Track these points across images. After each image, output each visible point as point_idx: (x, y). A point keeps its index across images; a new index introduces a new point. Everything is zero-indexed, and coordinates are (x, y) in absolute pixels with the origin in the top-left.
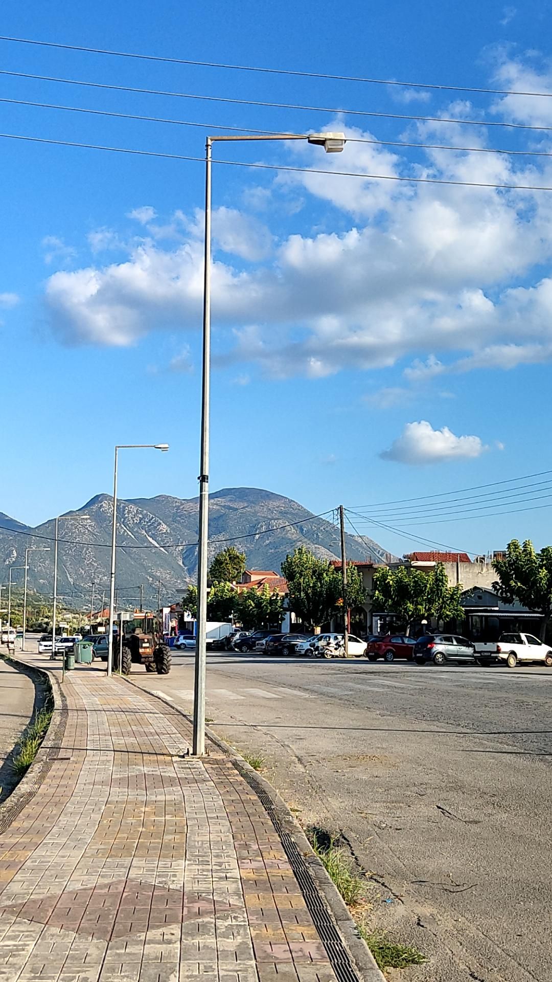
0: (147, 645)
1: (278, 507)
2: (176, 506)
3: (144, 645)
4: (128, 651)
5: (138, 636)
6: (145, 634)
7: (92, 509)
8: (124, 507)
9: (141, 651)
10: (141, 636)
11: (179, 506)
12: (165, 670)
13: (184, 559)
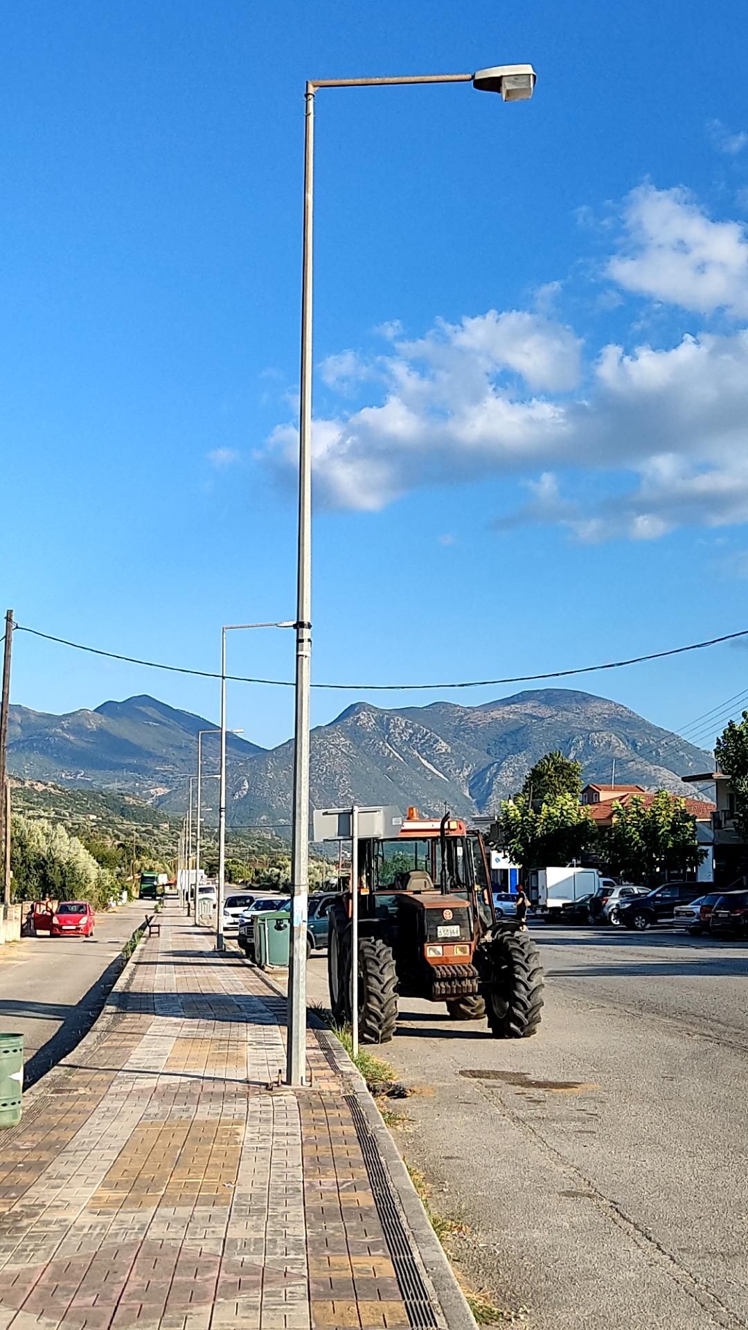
0: (454, 931)
1: (599, 715)
2: (458, 717)
3: (443, 932)
4: (385, 952)
5: (417, 897)
6: (444, 891)
7: (346, 723)
8: (388, 720)
9: (432, 952)
10: (429, 898)
11: (462, 717)
12: (519, 1022)
13: (471, 788)
